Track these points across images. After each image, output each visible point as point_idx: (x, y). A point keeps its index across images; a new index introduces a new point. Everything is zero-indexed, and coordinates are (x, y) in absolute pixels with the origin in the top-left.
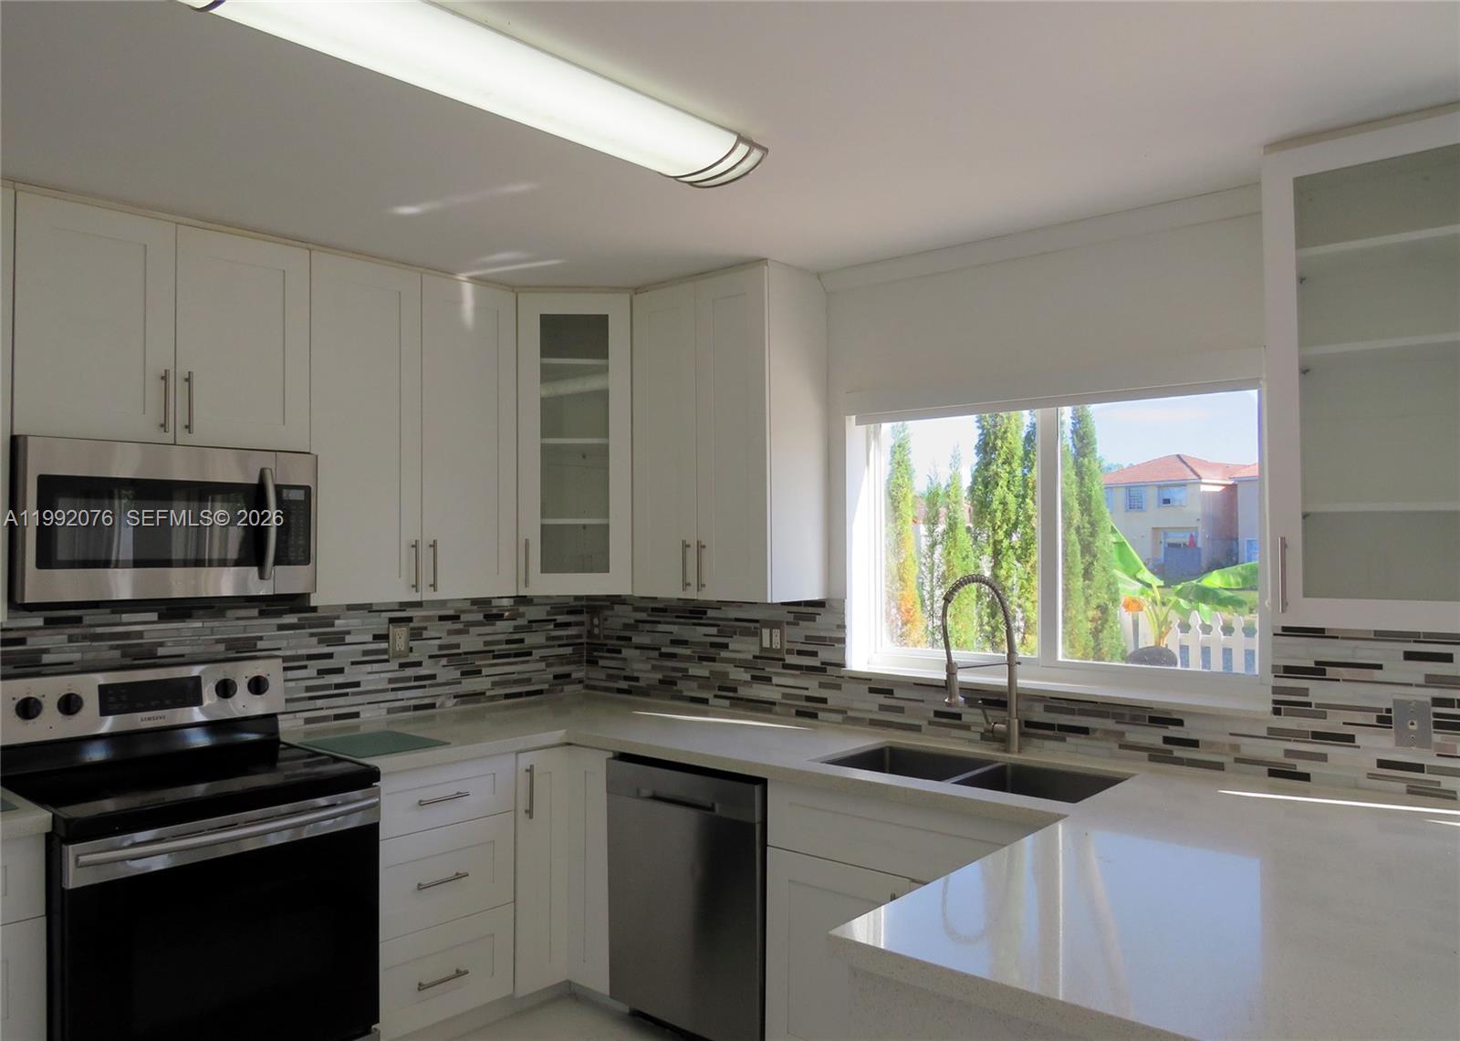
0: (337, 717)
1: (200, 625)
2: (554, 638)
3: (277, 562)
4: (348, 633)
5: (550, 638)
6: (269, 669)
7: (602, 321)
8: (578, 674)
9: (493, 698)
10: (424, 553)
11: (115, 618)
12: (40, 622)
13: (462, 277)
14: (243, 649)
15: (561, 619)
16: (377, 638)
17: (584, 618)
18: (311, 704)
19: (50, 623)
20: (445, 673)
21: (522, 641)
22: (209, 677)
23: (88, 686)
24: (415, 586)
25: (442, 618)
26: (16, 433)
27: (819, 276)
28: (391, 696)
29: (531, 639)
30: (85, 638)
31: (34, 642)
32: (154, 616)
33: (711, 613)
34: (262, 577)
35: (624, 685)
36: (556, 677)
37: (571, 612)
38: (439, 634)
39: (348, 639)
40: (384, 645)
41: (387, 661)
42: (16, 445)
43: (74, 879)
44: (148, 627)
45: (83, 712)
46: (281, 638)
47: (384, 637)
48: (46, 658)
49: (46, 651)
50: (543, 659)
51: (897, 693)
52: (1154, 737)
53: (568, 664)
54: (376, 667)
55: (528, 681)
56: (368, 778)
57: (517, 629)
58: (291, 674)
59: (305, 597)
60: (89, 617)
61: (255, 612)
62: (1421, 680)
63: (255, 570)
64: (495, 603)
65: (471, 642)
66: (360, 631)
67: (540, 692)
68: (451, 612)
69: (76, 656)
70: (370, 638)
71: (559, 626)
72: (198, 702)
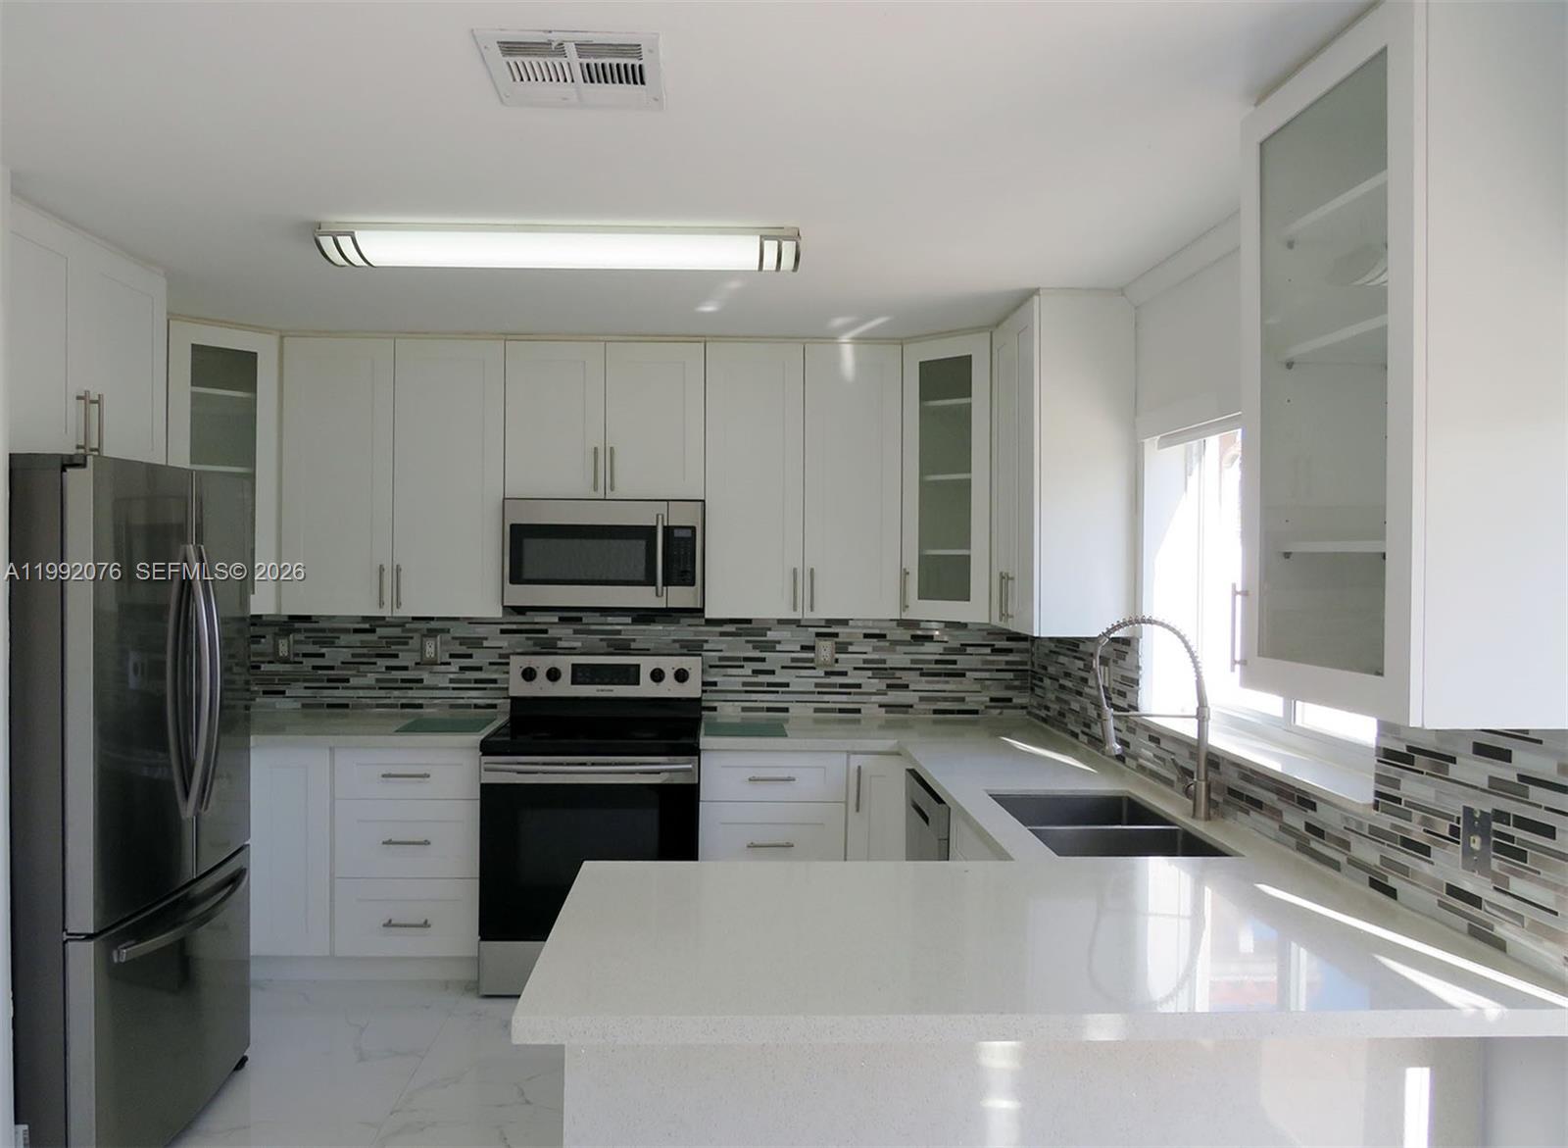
0: (769, 709)
2: (990, 662)
3: (666, 584)
4: (779, 642)
5: (986, 662)
6: (691, 664)
7: (968, 360)
8: (1019, 699)
9: (921, 711)
11: (603, 621)
12: (554, 620)
14: (690, 649)
18: (746, 696)
19: (562, 621)
20: (871, 683)
21: (952, 662)
22: (648, 664)
23: (569, 663)
24: (794, 606)
26: (507, 496)
28: (814, 697)
29: (963, 661)
30: (584, 631)
31: (554, 632)
32: (627, 621)
34: (657, 594)
36: (993, 700)
38: (865, 650)
39: (779, 647)
40: (810, 655)
41: (813, 668)
42: (503, 504)
44: (625, 627)
45: (556, 681)
46: (724, 643)
47: (811, 648)
48: (559, 643)
49: (560, 639)
50: (977, 680)
53: (1008, 688)
54: (803, 672)
55: (958, 700)
57: (948, 651)
58: (716, 671)
59: (702, 610)
63: (653, 589)
64: (924, 625)
65: (898, 658)
66: (789, 642)
67: (975, 712)
68: (873, 631)
70: (798, 648)
71: (997, 651)
72: (637, 683)
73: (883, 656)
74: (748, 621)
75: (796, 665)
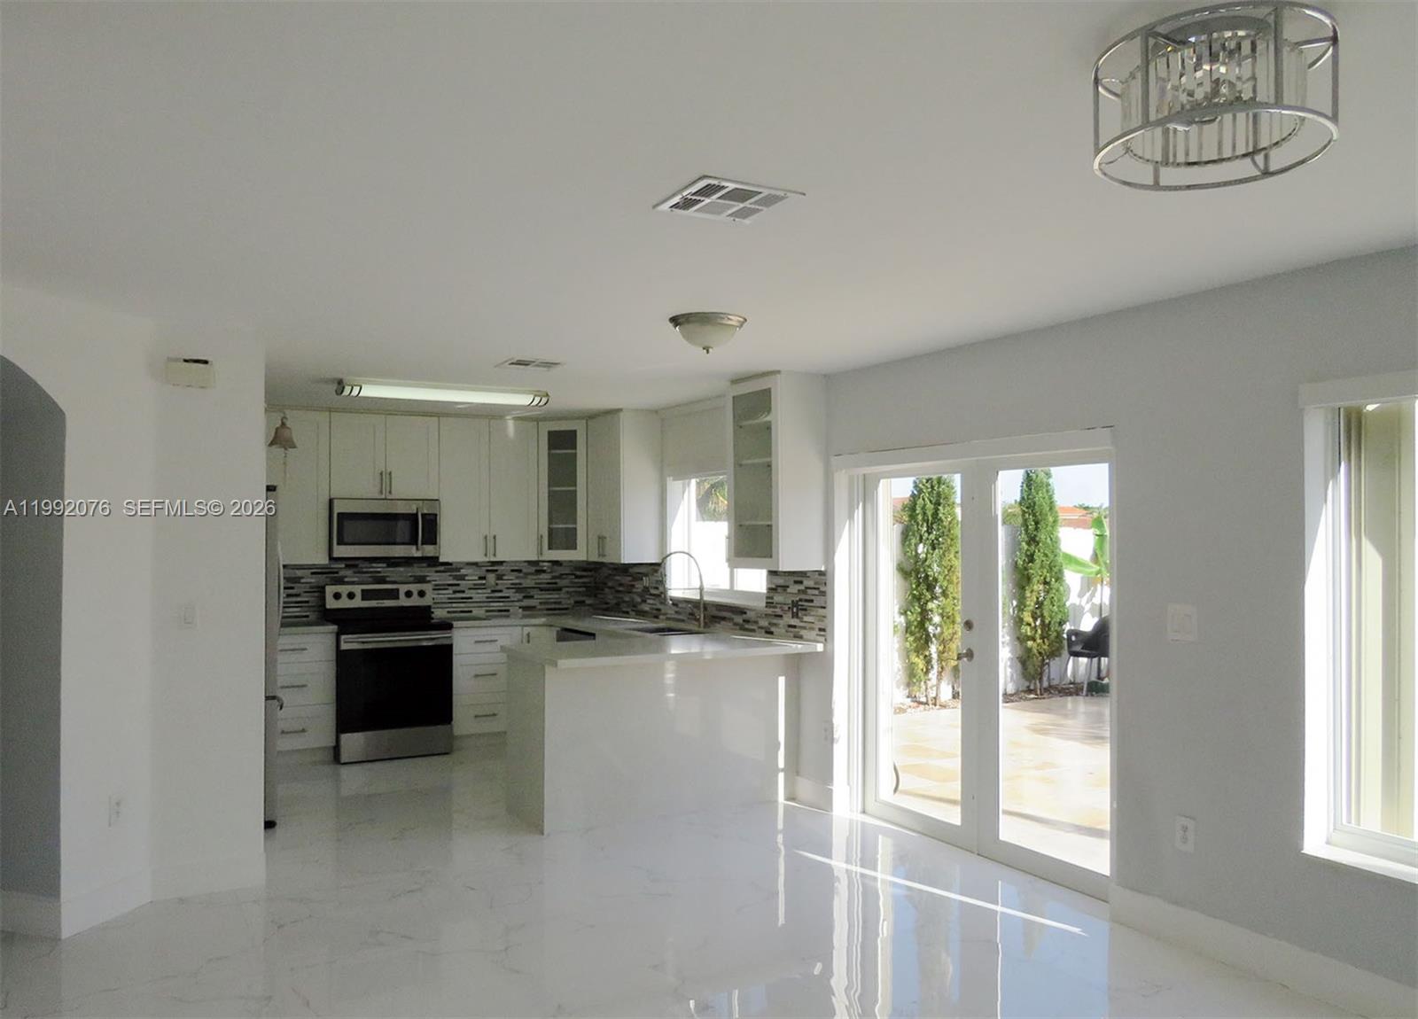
0: (462, 612)
1: (404, 569)
2: (576, 583)
3: (423, 544)
4: (467, 575)
5: (572, 582)
6: (427, 587)
7: (574, 432)
8: (589, 601)
9: (540, 610)
10: (491, 541)
11: (370, 566)
13: (508, 417)
14: (422, 580)
15: (578, 573)
17: (592, 573)
18: (450, 605)
20: (514, 596)
21: (556, 583)
22: (403, 589)
23: (357, 589)
24: (486, 555)
25: (513, 571)
26: (332, 497)
27: (656, 412)
28: (486, 604)
29: (561, 583)
30: (359, 572)
31: (342, 573)
33: (631, 570)
34: (417, 549)
35: (605, 606)
36: (576, 602)
37: (585, 570)
38: (511, 579)
39: (467, 578)
40: (484, 582)
41: (485, 589)
42: (331, 501)
43: (344, 646)
45: (356, 598)
46: (435, 576)
47: (484, 578)
48: (346, 580)
49: (346, 577)
50: (568, 592)
51: (680, 605)
52: (739, 619)
53: (583, 596)
54: (480, 591)
55: (560, 603)
56: (446, 626)
57: (554, 578)
58: (436, 592)
59: (437, 558)
60: (362, 564)
61: (425, 565)
62: (796, 592)
63: (414, 547)
65: (528, 582)
66: (472, 576)
67: (566, 609)
68: (516, 568)
69: (356, 579)
70: (477, 578)
71: (577, 577)
72: (399, 599)
73: (521, 581)
74: (454, 564)
75: (476, 588)
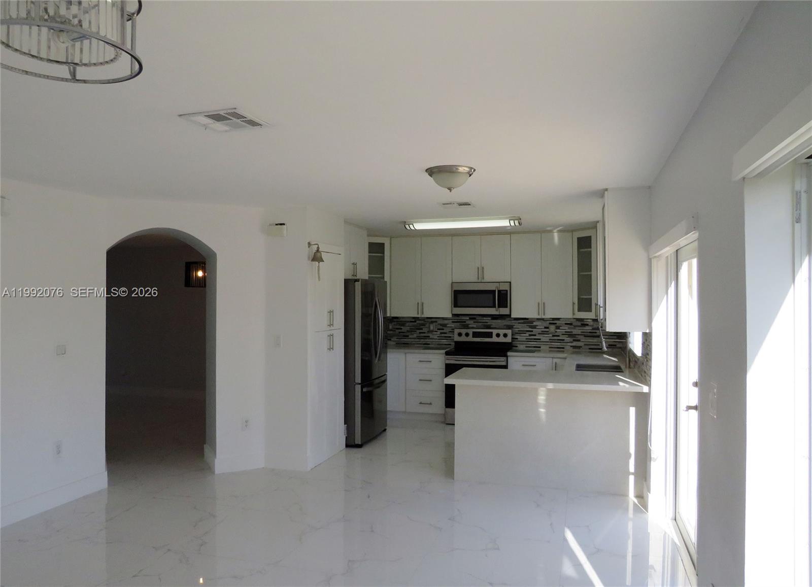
0: (535, 347)
1: (500, 321)
3: (499, 307)
4: (537, 326)
6: (508, 332)
7: (589, 237)
9: (585, 348)
10: (542, 306)
11: (482, 319)
12: (468, 318)
13: (554, 230)
16: (545, 328)
18: (527, 343)
19: (470, 319)
20: (567, 339)
22: (495, 332)
24: (539, 314)
28: (549, 343)
32: (490, 319)
34: (496, 310)
38: (565, 328)
39: (537, 327)
40: (547, 330)
41: (548, 334)
42: (452, 284)
43: (447, 362)
44: (489, 321)
45: (468, 336)
46: (519, 326)
48: (469, 326)
49: (468, 324)
54: (545, 335)
59: (510, 316)
60: (478, 318)
63: (494, 309)
64: (585, 320)
65: (577, 331)
66: (541, 326)
68: (568, 322)
69: (473, 326)
72: (492, 337)
73: (572, 330)
74: (527, 319)
75: (543, 333)
